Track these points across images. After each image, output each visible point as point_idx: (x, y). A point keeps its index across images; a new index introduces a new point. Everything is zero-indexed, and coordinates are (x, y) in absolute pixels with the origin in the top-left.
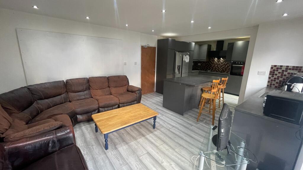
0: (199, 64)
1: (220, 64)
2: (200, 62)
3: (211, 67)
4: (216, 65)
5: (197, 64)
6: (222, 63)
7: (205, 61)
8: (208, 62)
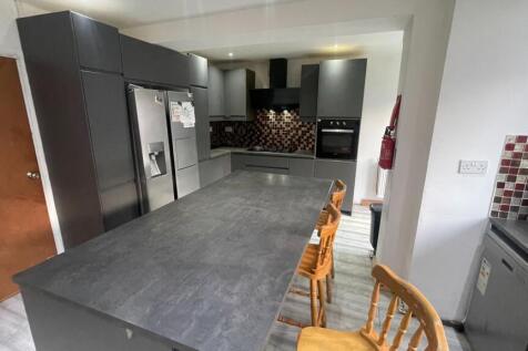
0: (229, 129)
1: (284, 126)
2: (230, 123)
3: (260, 135)
4: (274, 131)
5: (224, 129)
6: (288, 125)
7: (245, 119)
8: (252, 122)
